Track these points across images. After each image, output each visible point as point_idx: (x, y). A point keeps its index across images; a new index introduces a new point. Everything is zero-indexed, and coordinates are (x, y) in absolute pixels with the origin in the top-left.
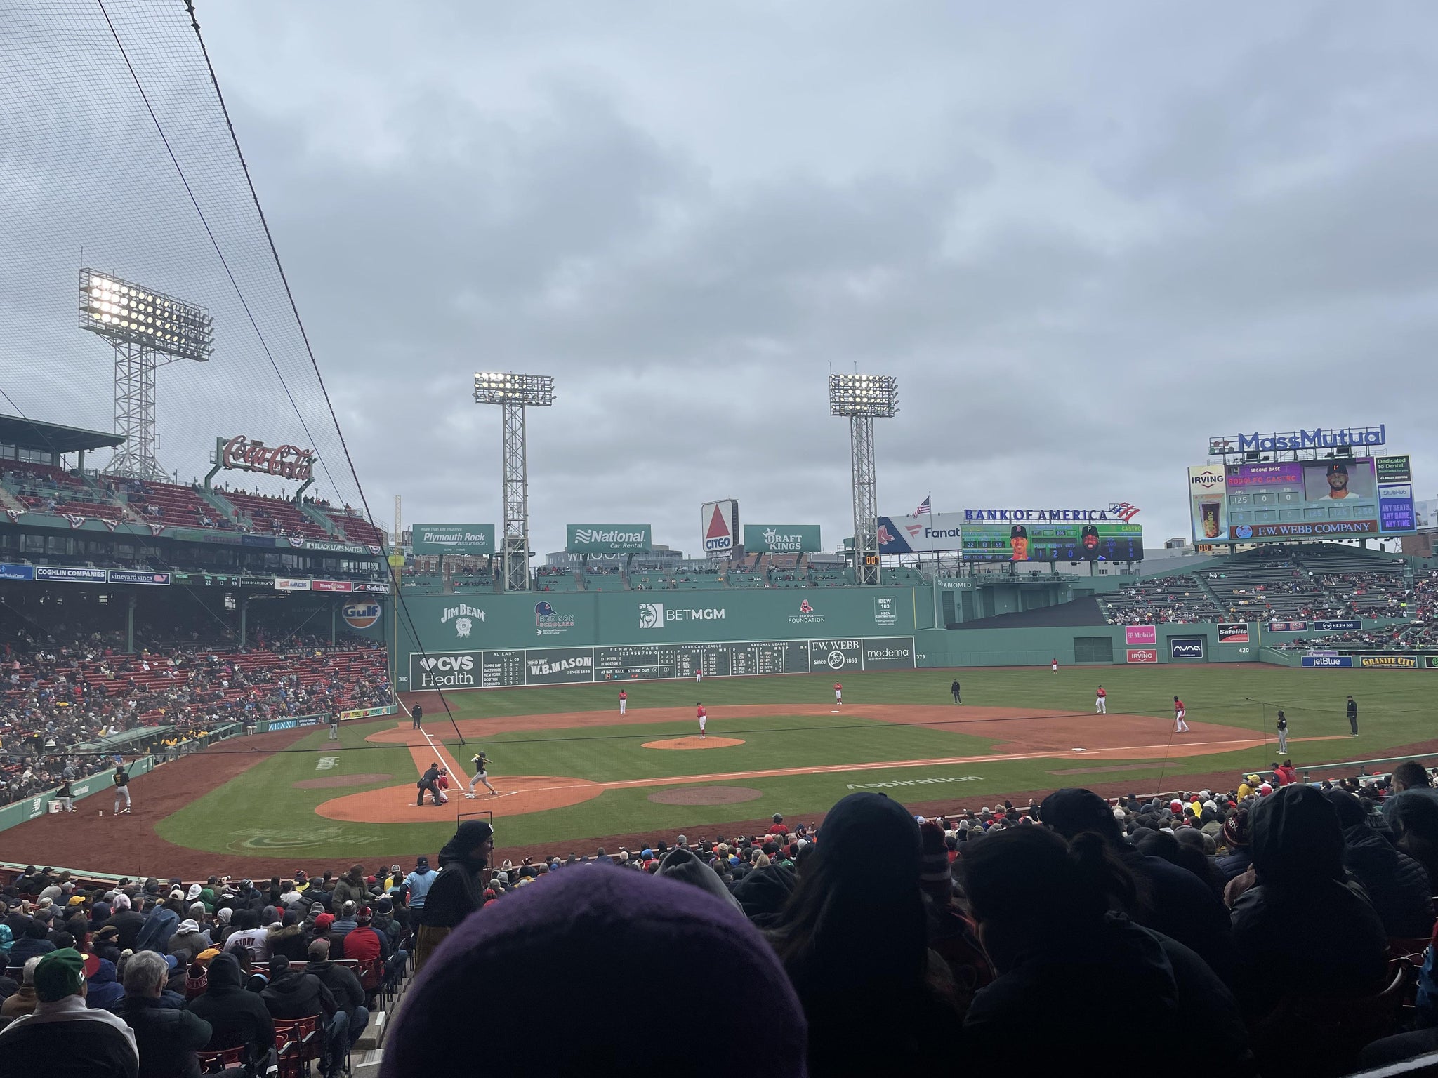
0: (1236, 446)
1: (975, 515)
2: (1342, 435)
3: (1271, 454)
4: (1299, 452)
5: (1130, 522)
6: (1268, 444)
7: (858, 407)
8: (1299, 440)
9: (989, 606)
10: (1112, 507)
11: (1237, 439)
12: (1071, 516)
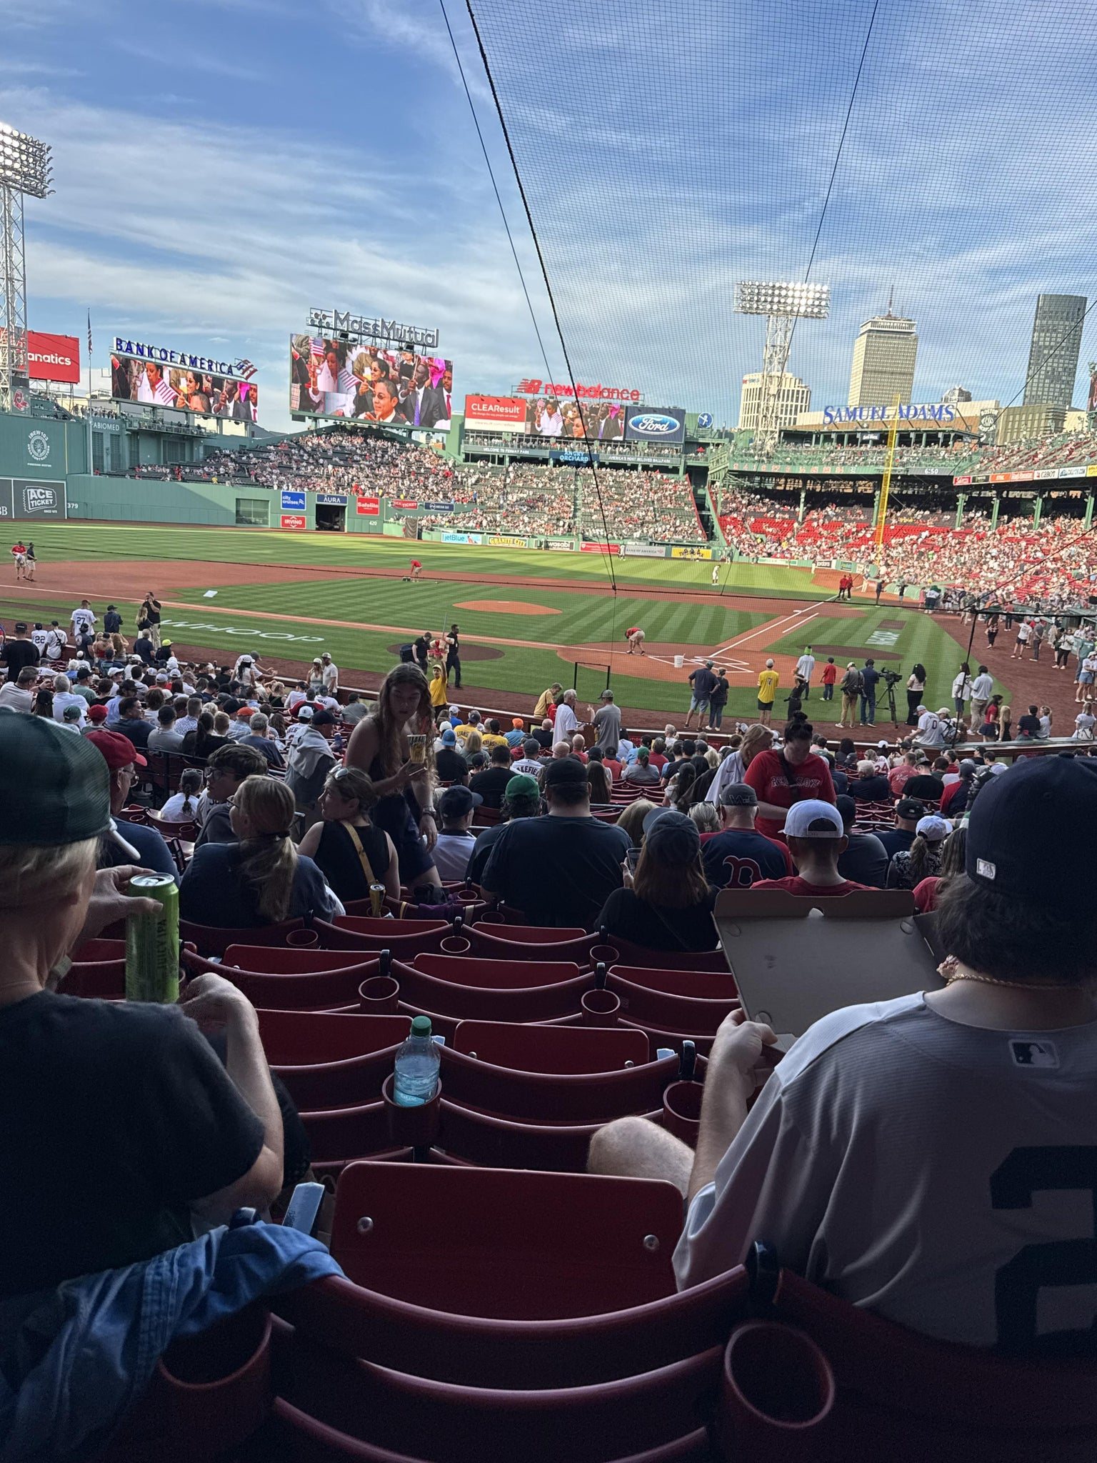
0: (331, 321)
1: (124, 346)
2: (410, 332)
3: (356, 336)
4: (378, 340)
5: (250, 380)
6: (356, 326)
7: (9, 173)
8: (380, 329)
9: (135, 455)
10: (237, 362)
11: (333, 315)
12: (206, 365)
